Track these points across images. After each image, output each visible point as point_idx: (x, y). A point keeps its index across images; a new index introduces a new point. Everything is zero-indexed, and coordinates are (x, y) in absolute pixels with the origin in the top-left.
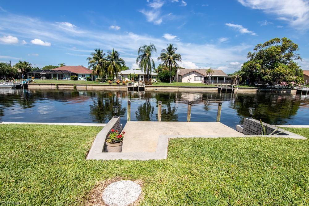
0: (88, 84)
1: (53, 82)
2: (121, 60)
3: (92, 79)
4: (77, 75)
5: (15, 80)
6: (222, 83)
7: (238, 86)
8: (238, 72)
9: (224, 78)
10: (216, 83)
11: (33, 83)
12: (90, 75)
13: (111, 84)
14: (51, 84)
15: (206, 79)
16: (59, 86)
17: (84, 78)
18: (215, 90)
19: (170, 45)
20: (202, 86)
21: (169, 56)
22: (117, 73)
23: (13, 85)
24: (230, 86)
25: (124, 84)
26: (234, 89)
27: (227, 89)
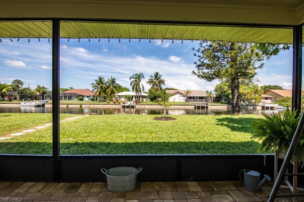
0: (91, 103)
1: (64, 102)
2: (117, 85)
3: (95, 99)
4: (83, 96)
5: (35, 101)
9: (204, 97)
11: (49, 103)
12: (94, 96)
13: (109, 103)
14: (63, 103)
16: (69, 105)
17: (89, 99)
18: (192, 107)
19: (156, 72)
21: (155, 81)
22: (114, 95)
23: (35, 104)
25: (119, 103)
27: (201, 106)
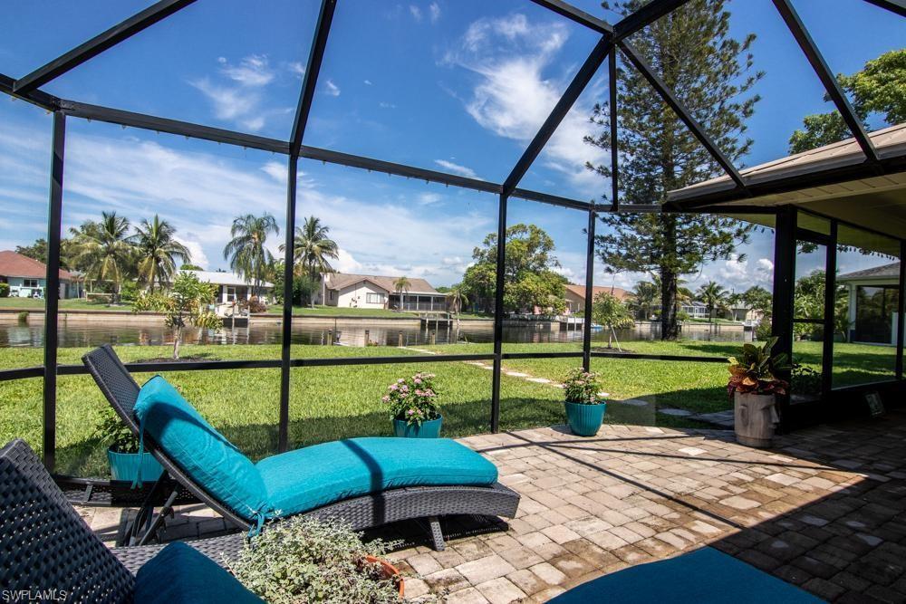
0: (69, 309)
2: (177, 247)
6: (428, 308)
7: (459, 316)
8: (459, 287)
9: (430, 298)
10: (415, 308)
15: (394, 299)
18: (414, 325)
19: (312, 218)
20: (388, 316)
21: (308, 243)
24: (445, 316)
26: (451, 322)
27: (439, 322)
